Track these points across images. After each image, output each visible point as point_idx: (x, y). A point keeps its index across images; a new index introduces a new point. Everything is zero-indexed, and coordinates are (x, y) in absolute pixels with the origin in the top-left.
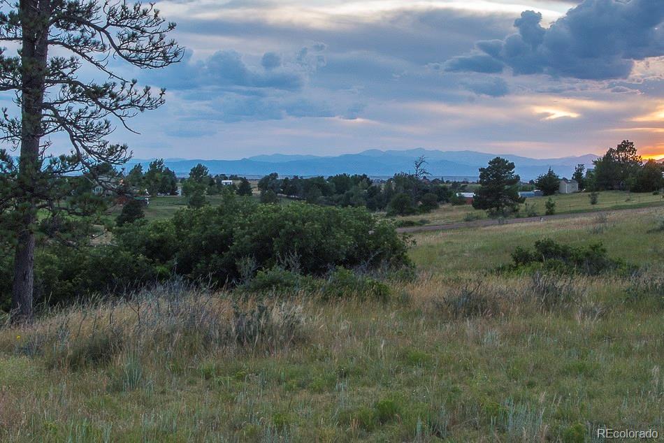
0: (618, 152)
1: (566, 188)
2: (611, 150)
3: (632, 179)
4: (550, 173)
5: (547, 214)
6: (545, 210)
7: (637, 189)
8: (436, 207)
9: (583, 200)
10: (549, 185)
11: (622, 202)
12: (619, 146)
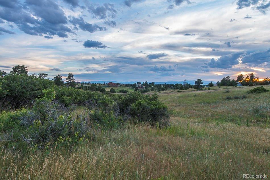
0: (226, 78)
1: (215, 85)
2: (225, 78)
3: (229, 83)
4: (212, 82)
5: (209, 90)
6: (208, 89)
7: (230, 85)
8: (188, 89)
9: (218, 87)
10: (211, 85)
11: (226, 88)
12: (226, 77)
